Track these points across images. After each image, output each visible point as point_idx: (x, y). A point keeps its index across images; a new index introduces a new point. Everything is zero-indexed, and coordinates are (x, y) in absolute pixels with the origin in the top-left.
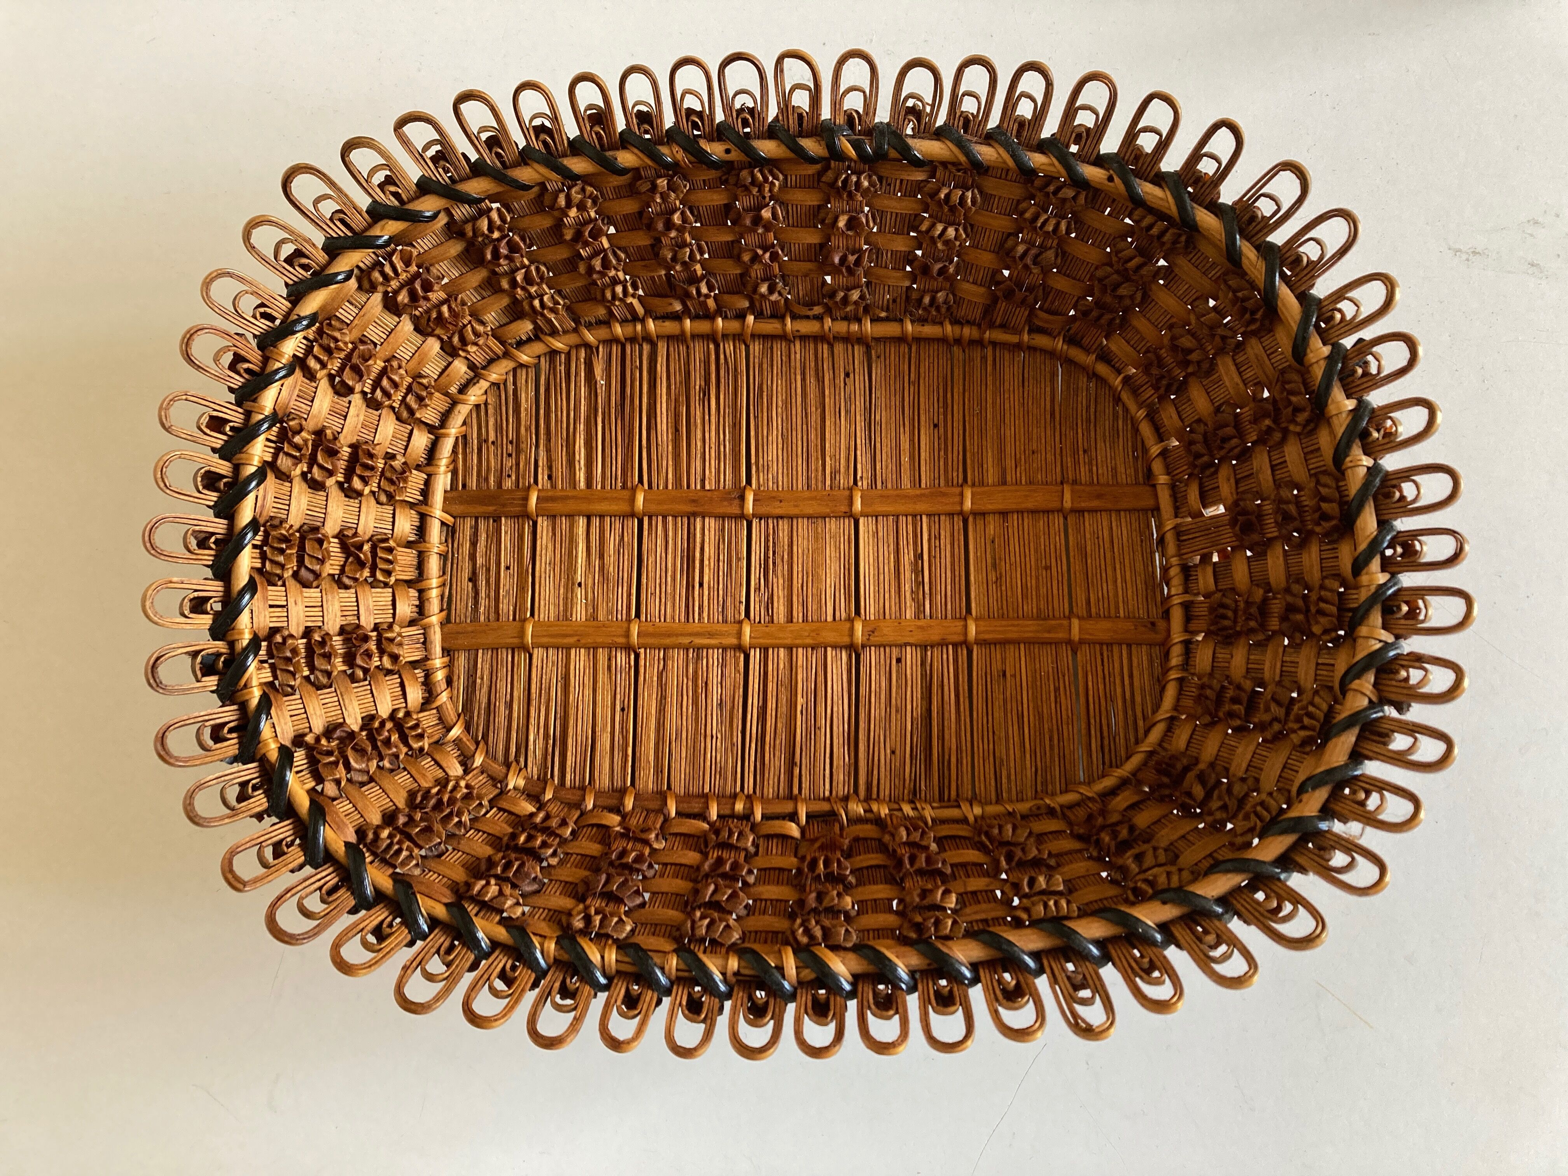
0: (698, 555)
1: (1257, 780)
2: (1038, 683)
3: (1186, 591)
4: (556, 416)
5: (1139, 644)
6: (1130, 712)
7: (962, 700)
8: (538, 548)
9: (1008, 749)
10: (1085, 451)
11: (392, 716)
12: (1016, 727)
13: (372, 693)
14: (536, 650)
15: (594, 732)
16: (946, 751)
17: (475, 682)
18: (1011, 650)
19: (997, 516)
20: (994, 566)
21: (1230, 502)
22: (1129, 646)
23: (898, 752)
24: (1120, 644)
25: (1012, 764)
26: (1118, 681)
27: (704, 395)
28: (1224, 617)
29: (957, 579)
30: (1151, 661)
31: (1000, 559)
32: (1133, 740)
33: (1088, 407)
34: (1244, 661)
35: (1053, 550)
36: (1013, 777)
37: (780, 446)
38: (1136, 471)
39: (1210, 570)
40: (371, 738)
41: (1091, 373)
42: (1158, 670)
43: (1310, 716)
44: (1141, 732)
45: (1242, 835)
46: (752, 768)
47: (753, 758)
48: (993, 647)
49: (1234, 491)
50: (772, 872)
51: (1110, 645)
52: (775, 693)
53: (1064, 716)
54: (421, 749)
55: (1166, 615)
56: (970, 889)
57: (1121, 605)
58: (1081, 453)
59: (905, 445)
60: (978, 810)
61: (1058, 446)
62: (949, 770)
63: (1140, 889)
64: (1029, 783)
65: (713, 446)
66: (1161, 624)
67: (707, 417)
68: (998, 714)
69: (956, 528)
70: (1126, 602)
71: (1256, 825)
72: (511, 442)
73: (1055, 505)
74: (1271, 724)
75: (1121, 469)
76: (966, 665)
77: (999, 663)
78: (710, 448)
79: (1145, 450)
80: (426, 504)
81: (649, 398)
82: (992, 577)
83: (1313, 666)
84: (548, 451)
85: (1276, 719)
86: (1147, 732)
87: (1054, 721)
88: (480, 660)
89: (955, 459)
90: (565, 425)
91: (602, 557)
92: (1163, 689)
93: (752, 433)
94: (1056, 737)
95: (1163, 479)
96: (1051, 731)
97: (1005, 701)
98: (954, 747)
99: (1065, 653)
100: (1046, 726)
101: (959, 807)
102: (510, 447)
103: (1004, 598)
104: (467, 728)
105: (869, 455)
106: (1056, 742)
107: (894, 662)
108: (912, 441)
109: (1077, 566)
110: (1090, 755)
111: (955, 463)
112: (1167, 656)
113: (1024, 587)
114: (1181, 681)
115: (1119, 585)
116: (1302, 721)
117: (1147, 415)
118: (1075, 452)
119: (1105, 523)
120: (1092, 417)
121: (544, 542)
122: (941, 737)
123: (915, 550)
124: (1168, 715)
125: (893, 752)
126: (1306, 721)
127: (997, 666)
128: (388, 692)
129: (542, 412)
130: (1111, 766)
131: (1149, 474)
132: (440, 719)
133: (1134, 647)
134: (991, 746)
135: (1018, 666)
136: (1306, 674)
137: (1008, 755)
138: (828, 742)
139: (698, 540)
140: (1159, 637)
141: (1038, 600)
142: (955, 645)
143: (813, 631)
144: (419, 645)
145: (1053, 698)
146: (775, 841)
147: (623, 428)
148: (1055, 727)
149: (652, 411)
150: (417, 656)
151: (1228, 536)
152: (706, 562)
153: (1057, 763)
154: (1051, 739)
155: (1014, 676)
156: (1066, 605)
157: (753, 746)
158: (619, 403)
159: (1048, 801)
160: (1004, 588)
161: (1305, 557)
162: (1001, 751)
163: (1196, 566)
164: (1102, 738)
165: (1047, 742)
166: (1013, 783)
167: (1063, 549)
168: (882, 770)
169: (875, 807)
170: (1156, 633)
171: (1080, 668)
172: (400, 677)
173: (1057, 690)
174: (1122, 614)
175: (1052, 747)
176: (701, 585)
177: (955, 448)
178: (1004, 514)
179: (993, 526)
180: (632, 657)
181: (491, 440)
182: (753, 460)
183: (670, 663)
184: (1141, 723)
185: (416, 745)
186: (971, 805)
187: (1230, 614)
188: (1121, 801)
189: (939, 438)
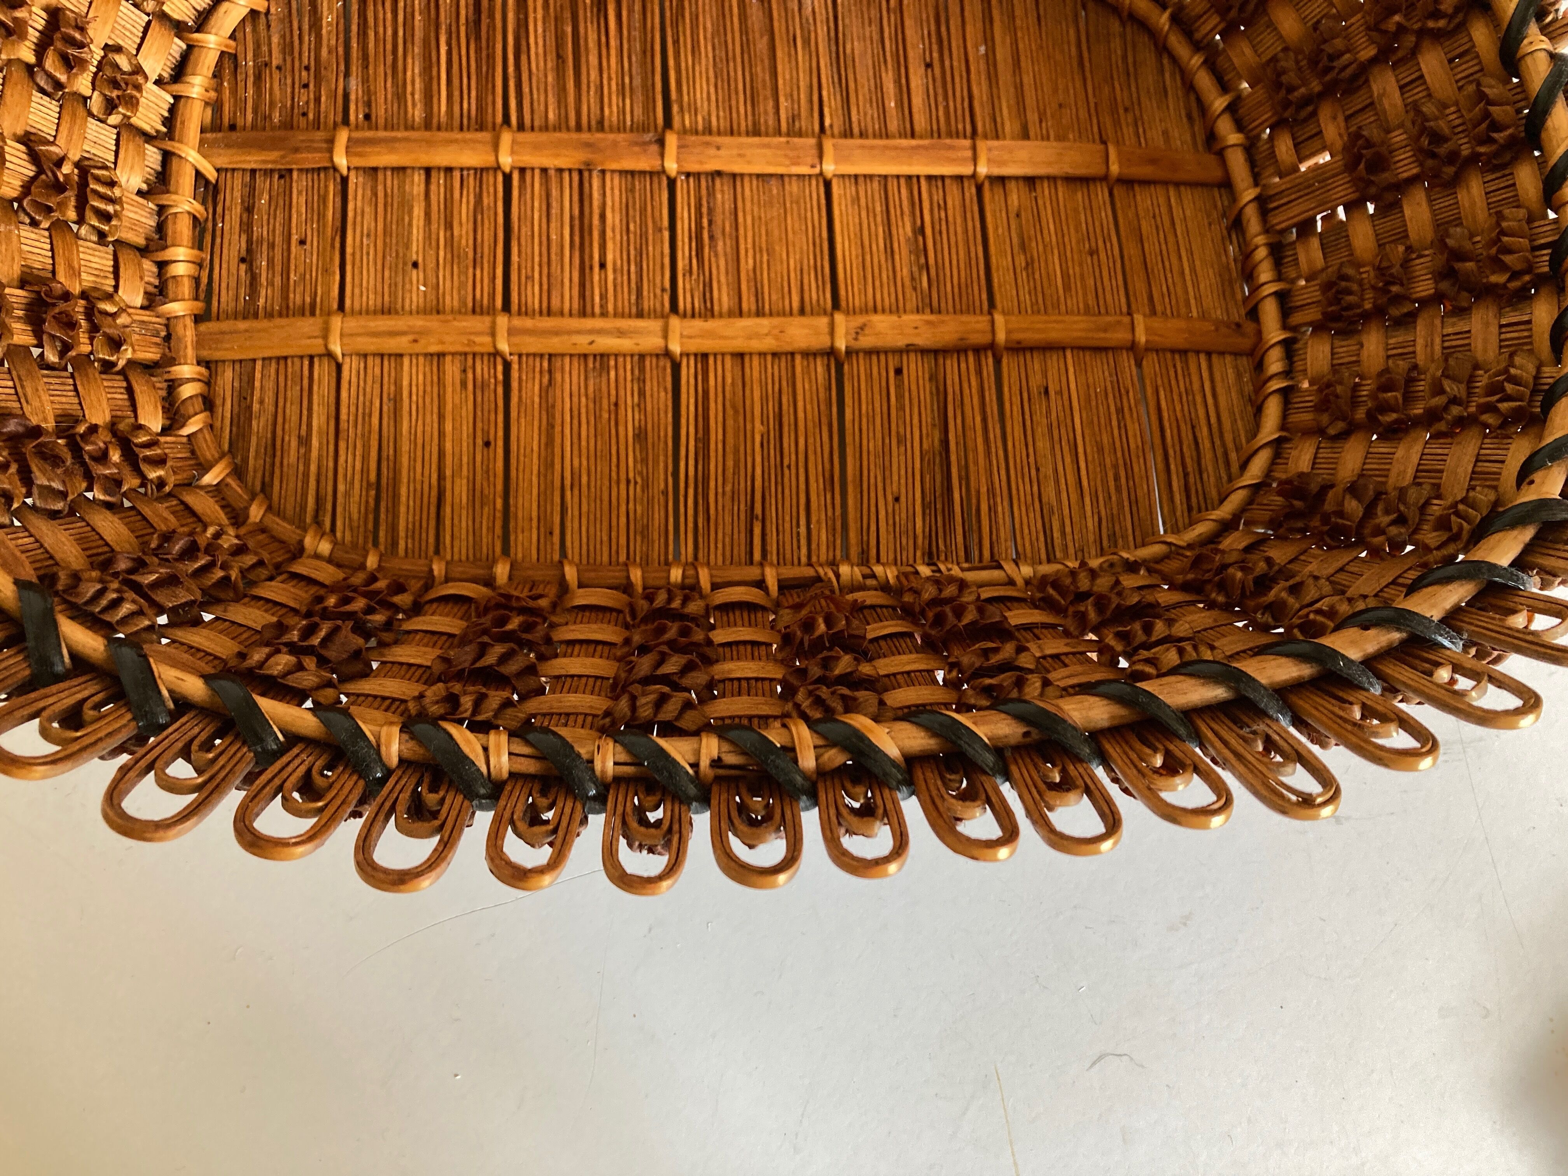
0: (596, 221)
1: (1437, 486)
2: (1094, 403)
3: (1279, 278)
4: (376, 33)
5: (1222, 353)
6: (1218, 442)
7: (990, 426)
8: (350, 214)
9: (1058, 493)
10: (1126, 110)
11: (112, 427)
12: (1068, 460)
13: (76, 390)
14: (347, 360)
15: (441, 477)
16: (973, 493)
17: (250, 407)
18: (1053, 360)
19: (1021, 183)
20: (1023, 247)
21: (1339, 145)
22: (1209, 354)
23: (903, 499)
24: (1198, 352)
25: (1066, 511)
26: (1199, 399)
27: (599, 10)
28: (1350, 292)
29: (973, 262)
30: (1239, 376)
31: (1030, 239)
32: (1225, 478)
33: (1125, 57)
34: (1381, 347)
35: (1098, 230)
36: (1068, 529)
37: (712, 80)
38: (1194, 136)
39: (1315, 243)
40: (75, 448)
41: (1125, 14)
42: (1249, 388)
43: (1515, 381)
44: (1235, 467)
45: (1438, 548)
46: (691, 525)
47: (691, 512)
48: (1028, 356)
49: (1343, 131)
50: (742, 648)
51: (1184, 352)
52: (720, 418)
53: (1132, 446)
54: (161, 483)
55: (1254, 314)
56: (1048, 652)
57: (1193, 301)
58: (1121, 111)
59: (890, 87)
60: (1027, 570)
61: (1092, 100)
62: (979, 521)
63: (1314, 622)
64: (1091, 538)
65: (613, 76)
66: (1249, 327)
67: (603, 39)
68: (1043, 444)
69: (967, 195)
70: (1199, 299)
71: (1461, 528)
72: (307, 68)
73: (1096, 169)
74: (1446, 408)
75: (1175, 133)
76: (993, 378)
77: (1039, 376)
78: (610, 79)
79: (1203, 108)
80: (172, 139)
81: (517, 12)
82: (1021, 260)
83: (1494, 329)
84: (365, 80)
85: (1454, 401)
86: (1244, 466)
87: (1119, 454)
88: (258, 375)
89: (959, 106)
90: (389, 47)
91: (449, 226)
92: (1259, 410)
93: (671, 62)
94: (1122, 474)
95: (1234, 138)
96: (1115, 467)
97: (1050, 427)
98: (984, 490)
99: (1127, 362)
100: (1108, 461)
101: (1000, 567)
102: (304, 73)
103: (1039, 288)
104: (238, 472)
105: (838, 97)
106: (1123, 480)
107: (892, 374)
108: (898, 82)
109: (1132, 250)
110: (1172, 499)
111: (959, 112)
112: (1260, 366)
113: (1065, 276)
114: (1286, 393)
115: (1188, 278)
116: (1503, 390)
117: (1205, 62)
118: (1114, 110)
119: (1162, 200)
120: (1131, 69)
121: (359, 204)
122: (965, 478)
123: (914, 223)
124: (1276, 436)
125: (897, 499)
126: (1509, 387)
127: (1036, 381)
128: (104, 397)
129: (354, 28)
130: (1200, 511)
131: (1211, 138)
132: (193, 452)
133: (1215, 358)
134: (1035, 488)
135: (1064, 379)
136: (1485, 341)
137: (1059, 501)
138: (802, 486)
139: (596, 203)
140: (1246, 343)
141: (1085, 295)
142: (978, 350)
143: (774, 327)
144: (158, 340)
145: (1115, 423)
146: (738, 613)
147: (478, 50)
148: (1121, 462)
149: (522, 31)
150: (151, 354)
151: (1343, 188)
152: (609, 233)
153: (1127, 509)
154: (1117, 478)
155: (1060, 393)
156: (1123, 300)
157: (691, 491)
158: (471, 17)
159: (1125, 555)
160: (1037, 276)
161: (1462, 196)
162: (1050, 493)
163: (1294, 243)
164: (1186, 475)
165: (1112, 483)
166: (1069, 537)
167: (1112, 226)
168: (882, 524)
169: (878, 570)
170: (1243, 335)
171: (1148, 382)
172: (127, 379)
173: (1120, 411)
174: (1195, 314)
175: (1118, 489)
176: (603, 266)
177: (958, 94)
178: (1031, 181)
179: (1016, 196)
180: (500, 368)
181: (275, 63)
182: (674, 95)
183: (558, 376)
184: (1233, 456)
185: (153, 474)
186: (1017, 565)
187: (1355, 287)
188: (1234, 542)
189: (934, 80)
